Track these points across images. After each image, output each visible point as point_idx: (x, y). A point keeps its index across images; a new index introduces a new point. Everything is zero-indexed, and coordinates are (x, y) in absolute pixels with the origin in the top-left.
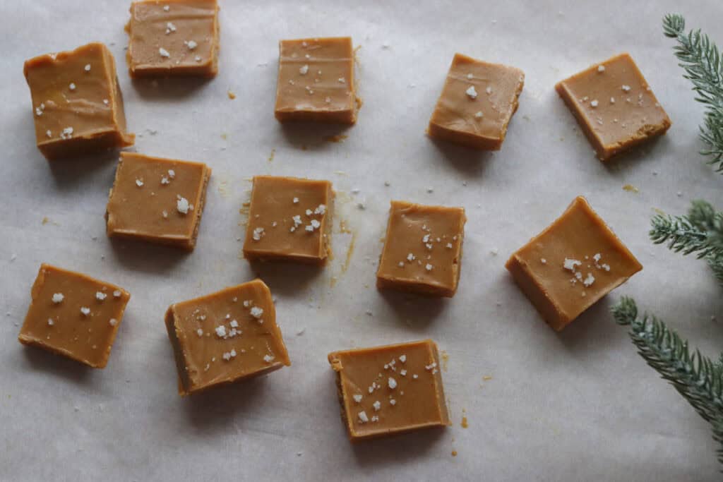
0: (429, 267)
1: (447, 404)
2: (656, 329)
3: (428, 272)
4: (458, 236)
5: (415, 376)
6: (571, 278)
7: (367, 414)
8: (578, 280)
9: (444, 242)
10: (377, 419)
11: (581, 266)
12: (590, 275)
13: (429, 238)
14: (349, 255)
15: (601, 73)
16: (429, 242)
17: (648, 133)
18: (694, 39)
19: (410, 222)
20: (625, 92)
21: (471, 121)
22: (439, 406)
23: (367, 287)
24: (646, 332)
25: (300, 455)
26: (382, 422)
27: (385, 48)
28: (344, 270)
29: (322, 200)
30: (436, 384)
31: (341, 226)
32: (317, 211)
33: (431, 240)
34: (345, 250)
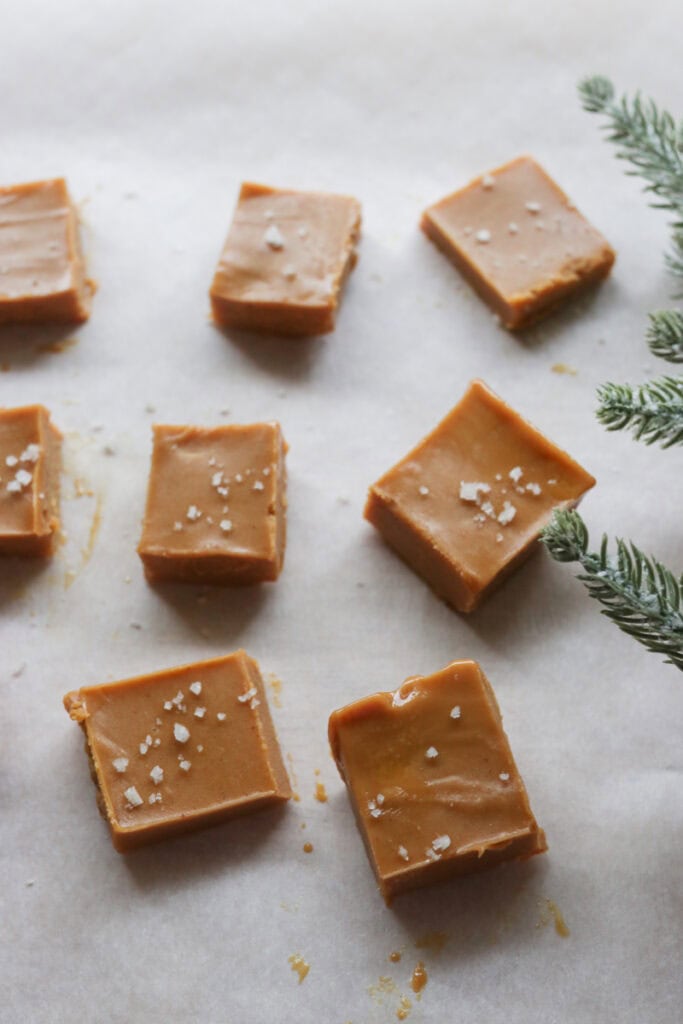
0: (226, 525)
1: (286, 763)
2: (626, 562)
3: (226, 534)
4: (271, 468)
5: (221, 717)
6: (475, 514)
7: (139, 792)
8: (488, 518)
9: (249, 480)
10: (160, 798)
11: (490, 492)
12: (507, 504)
13: (223, 478)
14: (94, 531)
15: (489, 189)
16: (223, 485)
17: (580, 273)
18: (631, 110)
19: (186, 456)
20: (534, 213)
21: (277, 282)
22: (268, 763)
23: (128, 582)
24: (610, 569)
25: (31, 885)
26: (168, 803)
27: (130, 196)
28: (87, 557)
29: (33, 438)
30: (260, 725)
31: (76, 487)
32: (25, 457)
33: (227, 481)
34: (87, 523)
